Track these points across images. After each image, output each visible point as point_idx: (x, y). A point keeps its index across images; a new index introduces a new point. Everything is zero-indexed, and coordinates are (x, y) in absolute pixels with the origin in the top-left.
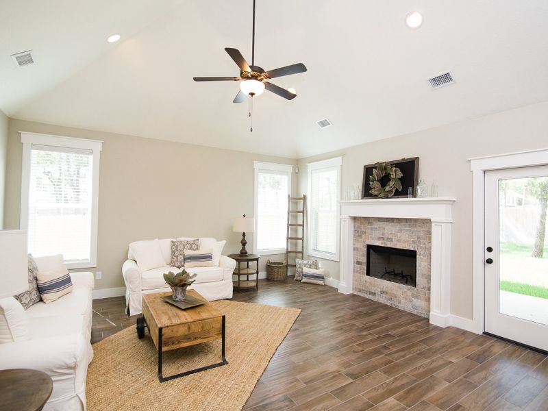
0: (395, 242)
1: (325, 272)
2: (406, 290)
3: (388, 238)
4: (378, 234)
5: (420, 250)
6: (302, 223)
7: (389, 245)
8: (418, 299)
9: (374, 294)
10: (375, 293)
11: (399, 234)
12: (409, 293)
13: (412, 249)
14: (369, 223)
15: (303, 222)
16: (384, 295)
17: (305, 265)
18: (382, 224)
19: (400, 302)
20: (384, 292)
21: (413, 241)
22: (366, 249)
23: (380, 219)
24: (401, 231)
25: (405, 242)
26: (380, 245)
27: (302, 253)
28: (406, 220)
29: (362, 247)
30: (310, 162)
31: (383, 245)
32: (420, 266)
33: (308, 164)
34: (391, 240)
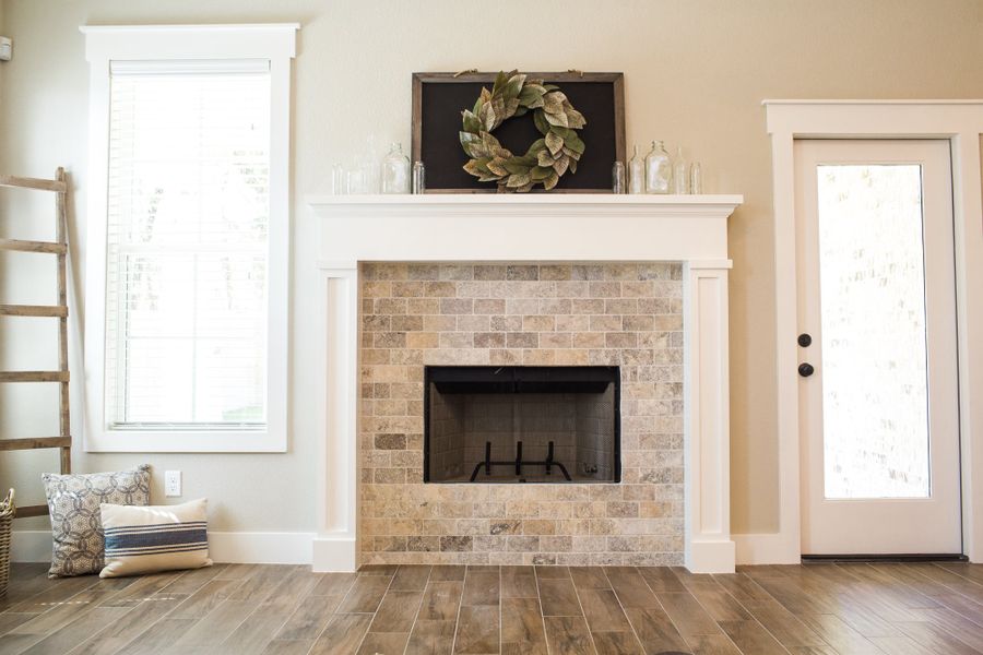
0: (542, 347)
1: (204, 508)
2: (585, 498)
3: (516, 336)
4: (476, 322)
5: (632, 361)
6: (54, 302)
7: (521, 357)
8: (630, 515)
9: (463, 542)
10: (467, 540)
11: (559, 319)
12: (600, 506)
13: (607, 362)
14: (434, 287)
15: (63, 296)
16: (506, 536)
17: (104, 496)
18: (489, 288)
19: (567, 543)
20: (504, 527)
21: (609, 337)
22: (421, 384)
23: (480, 270)
24: (565, 306)
25: (580, 341)
26: (486, 362)
27: (63, 442)
28: (584, 269)
29: (404, 379)
30: (93, 22)
31: (499, 362)
32: (633, 412)
33: (91, 32)
34: (529, 340)
